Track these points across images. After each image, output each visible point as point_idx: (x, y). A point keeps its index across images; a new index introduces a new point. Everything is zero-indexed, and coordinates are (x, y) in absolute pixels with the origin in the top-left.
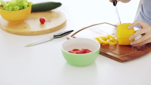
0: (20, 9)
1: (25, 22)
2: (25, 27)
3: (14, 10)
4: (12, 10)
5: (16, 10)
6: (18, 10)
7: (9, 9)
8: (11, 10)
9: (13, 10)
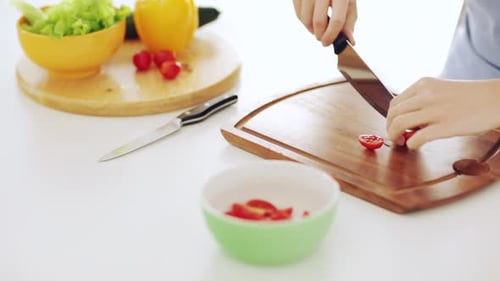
0: (92, 31)
1: (103, 72)
2: (109, 90)
3: (72, 33)
4: (65, 35)
5: (79, 34)
6: (87, 33)
7: (56, 31)
8: (62, 33)
9: (69, 32)
